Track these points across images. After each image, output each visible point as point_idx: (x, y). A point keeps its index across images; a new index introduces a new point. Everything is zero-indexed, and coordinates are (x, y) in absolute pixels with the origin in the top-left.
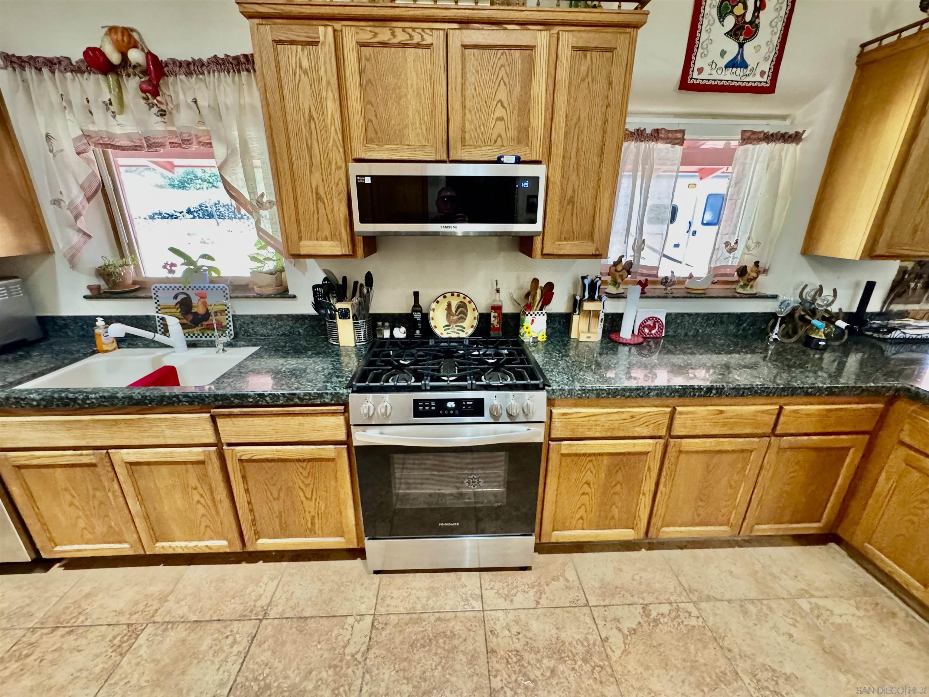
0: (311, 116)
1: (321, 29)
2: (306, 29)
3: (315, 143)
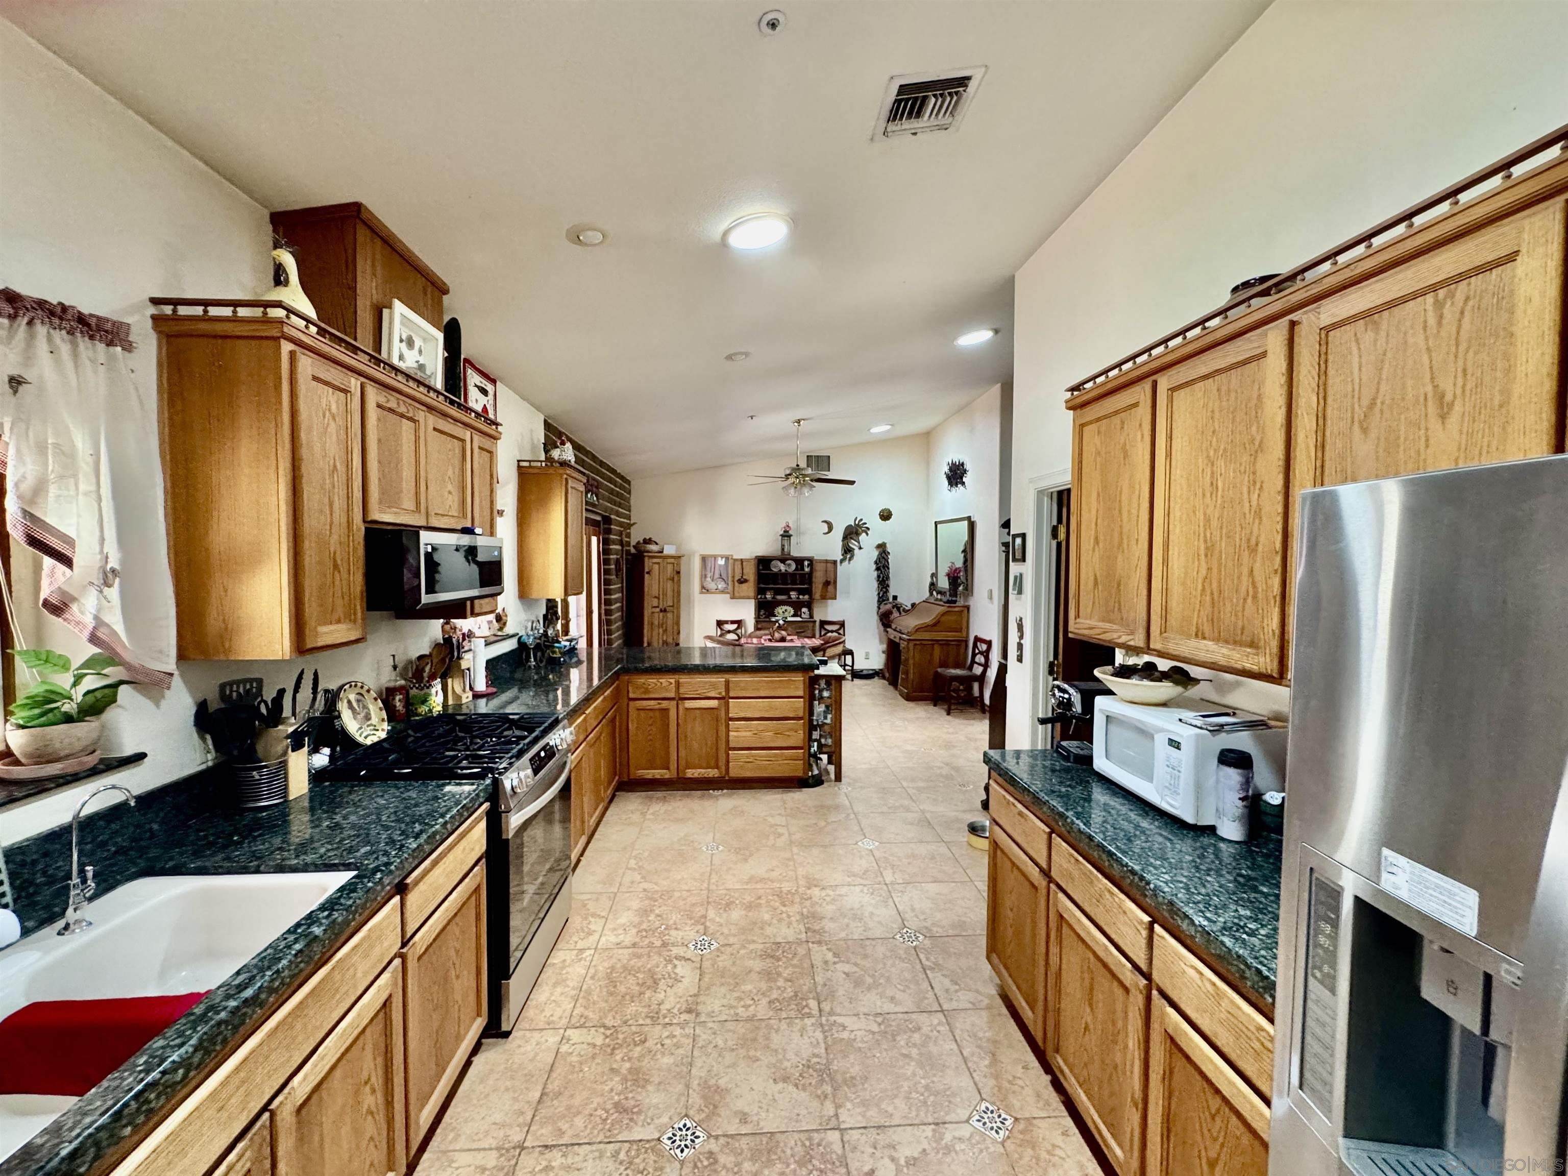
0: (335, 466)
1: (353, 380)
2: (342, 376)
3: (336, 499)
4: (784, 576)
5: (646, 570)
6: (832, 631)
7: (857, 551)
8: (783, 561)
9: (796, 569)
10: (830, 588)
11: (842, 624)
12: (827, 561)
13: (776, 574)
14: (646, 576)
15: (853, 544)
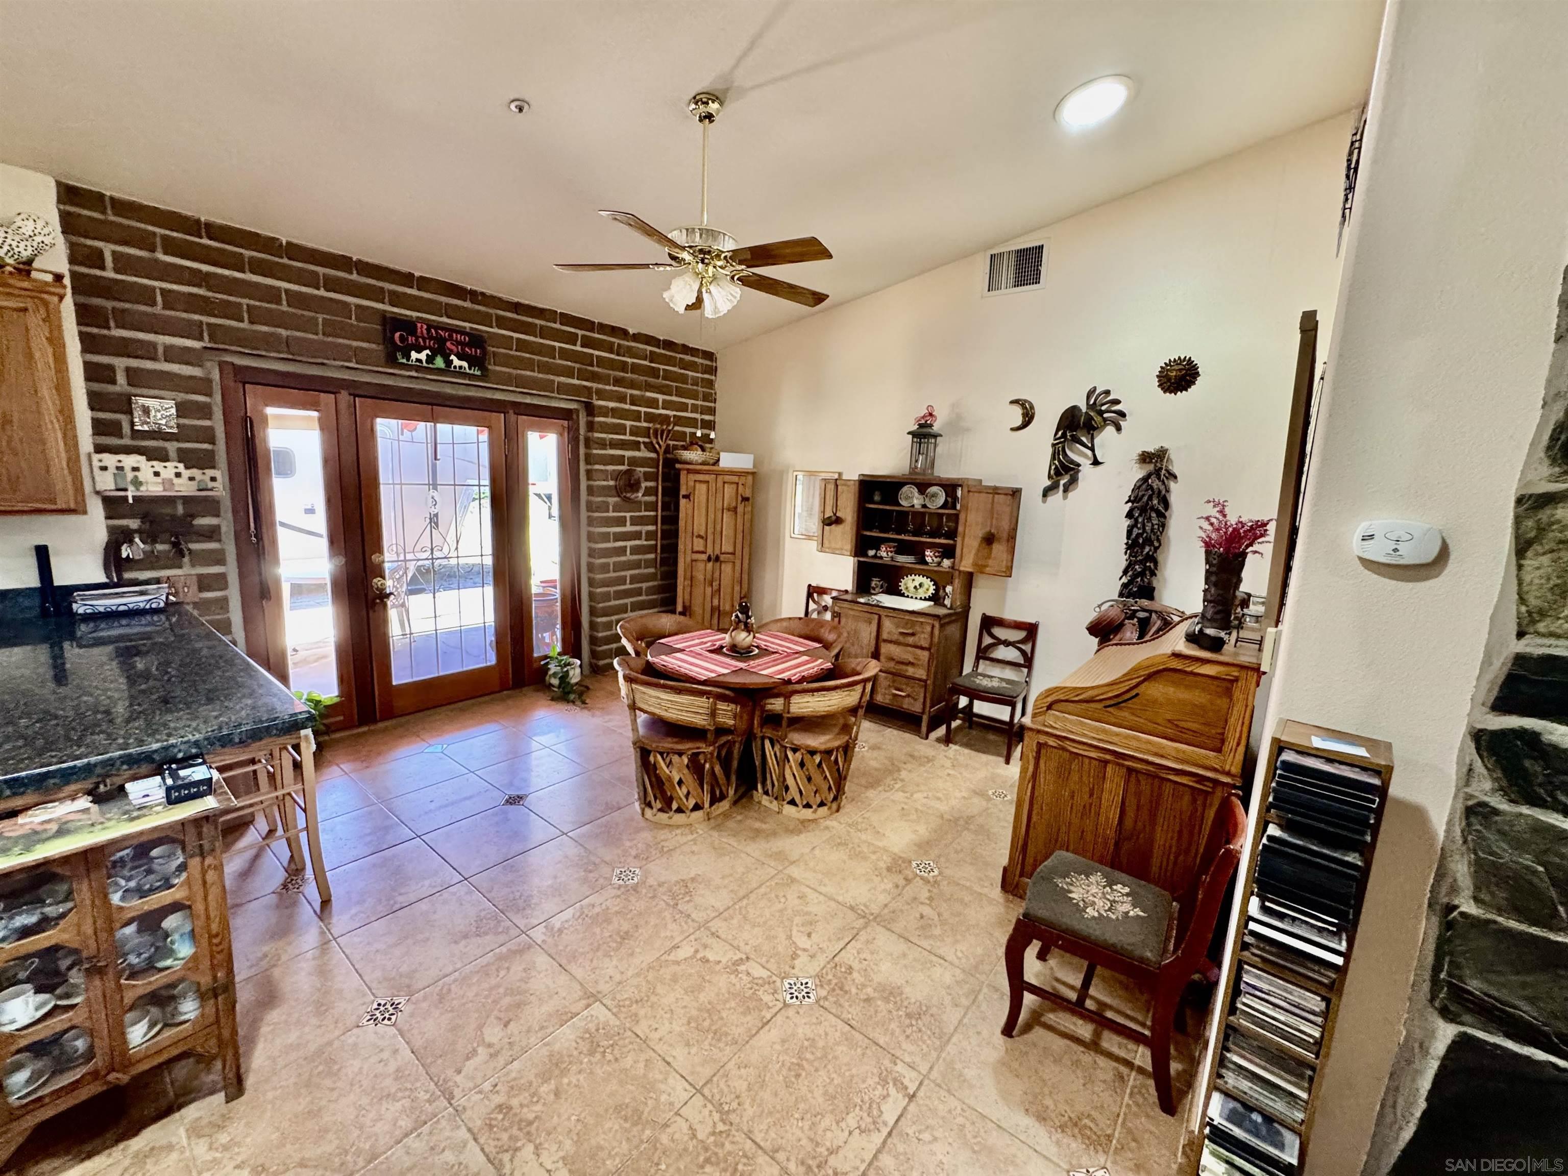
4: (918, 517)
5: (683, 492)
6: (1007, 643)
7: (1086, 470)
8: (923, 487)
9: (944, 506)
10: (999, 549)
11: (1031, 630)
12: (995, 491)
13: (903, 515)
14: (683, 502)
15: (1078, 455)
